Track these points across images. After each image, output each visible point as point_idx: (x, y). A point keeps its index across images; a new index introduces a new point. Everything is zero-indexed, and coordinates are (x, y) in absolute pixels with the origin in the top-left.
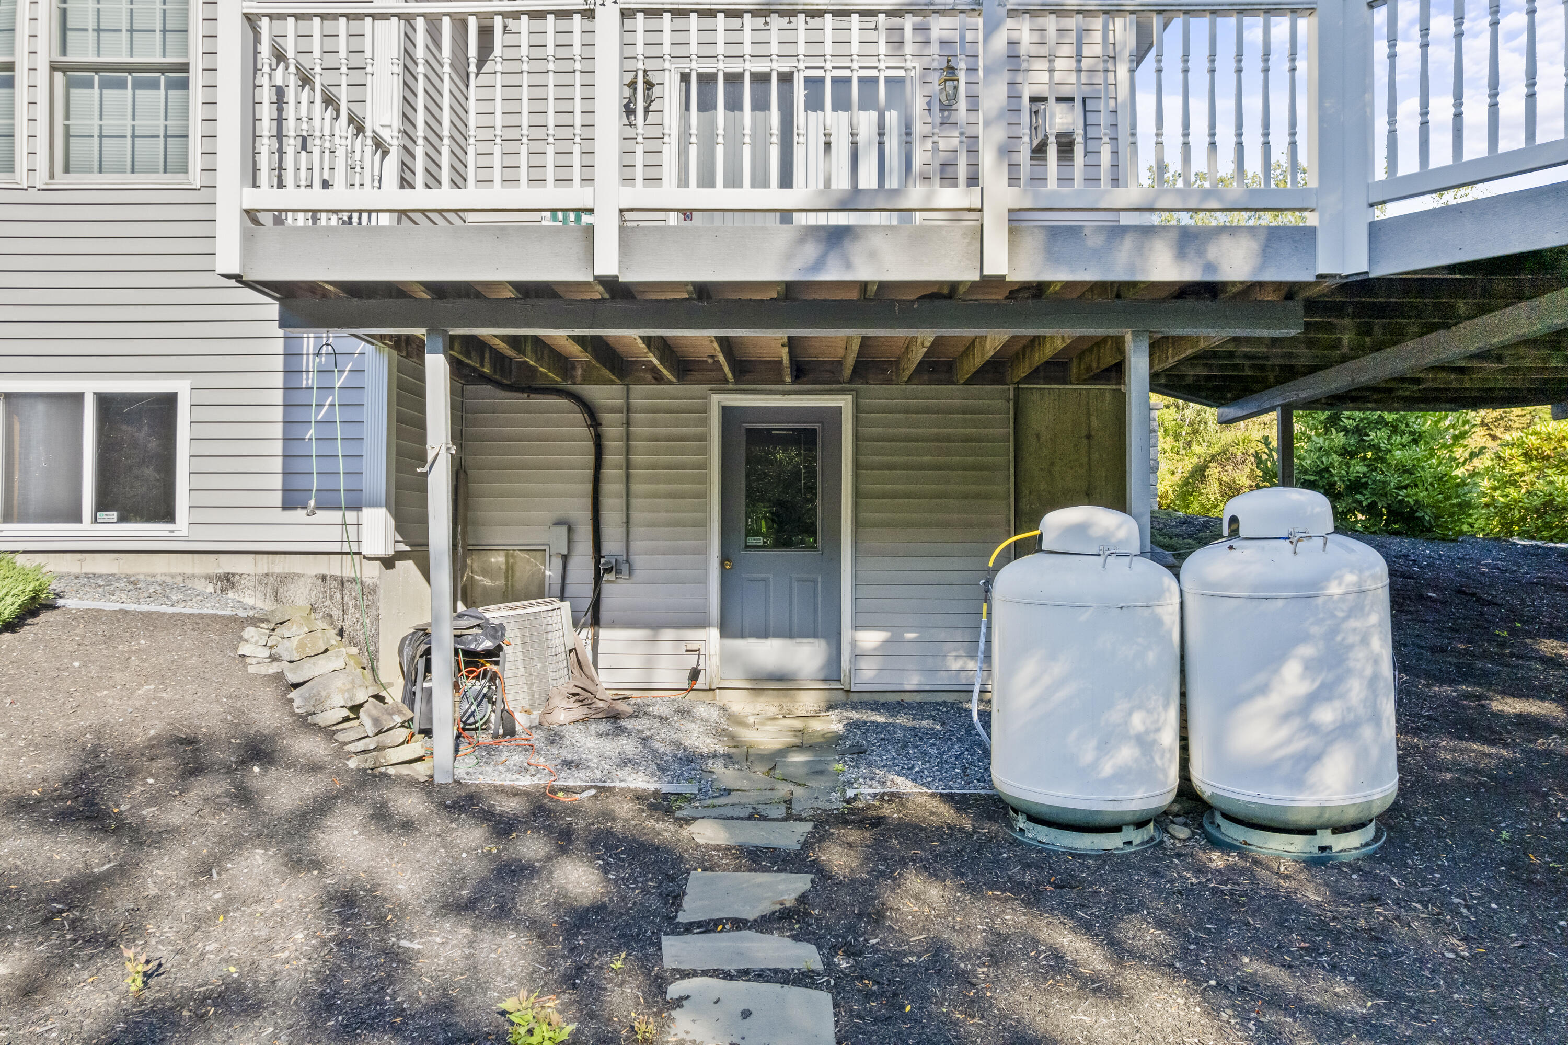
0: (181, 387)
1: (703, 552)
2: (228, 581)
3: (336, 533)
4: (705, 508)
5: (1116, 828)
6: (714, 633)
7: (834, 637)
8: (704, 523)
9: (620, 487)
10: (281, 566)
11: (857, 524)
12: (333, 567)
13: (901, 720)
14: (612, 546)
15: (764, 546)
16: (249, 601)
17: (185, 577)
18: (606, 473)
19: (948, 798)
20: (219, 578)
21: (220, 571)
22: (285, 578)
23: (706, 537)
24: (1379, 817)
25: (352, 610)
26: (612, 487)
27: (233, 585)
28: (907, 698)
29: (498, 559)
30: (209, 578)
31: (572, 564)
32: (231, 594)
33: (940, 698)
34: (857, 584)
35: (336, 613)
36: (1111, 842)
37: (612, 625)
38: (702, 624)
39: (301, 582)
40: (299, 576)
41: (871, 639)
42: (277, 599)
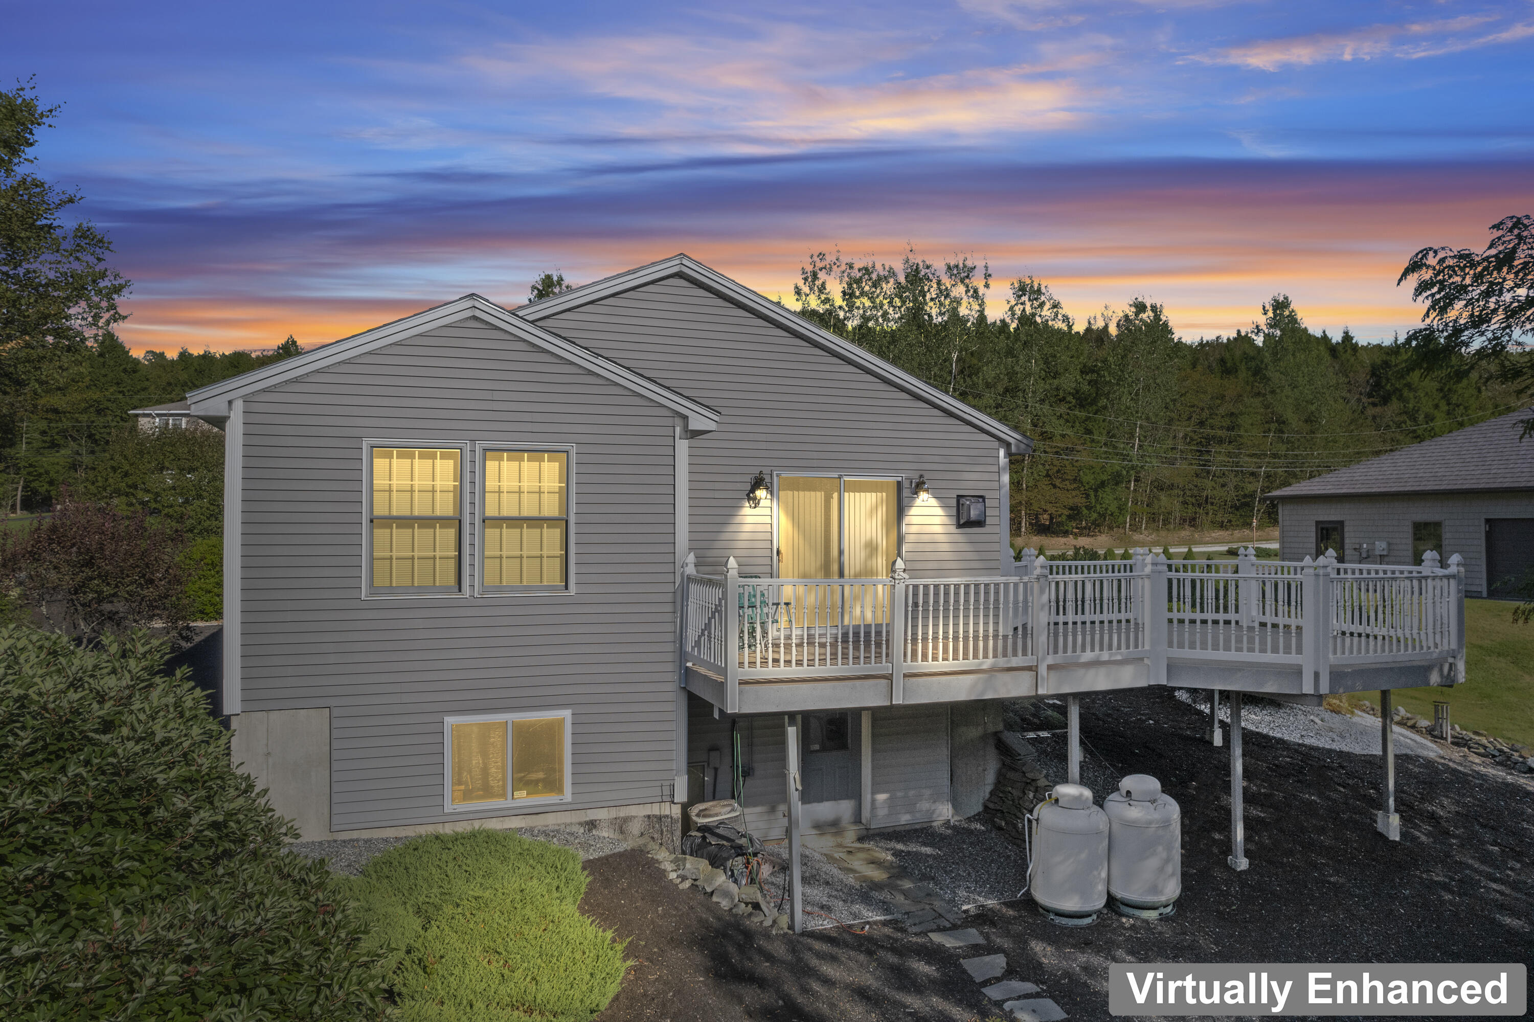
0: (566, 714)
2: (593, 824)
5: (1090, 915)
7: (857, 796)
12: (655, 810)
14: (744, 758)
16: (606, 835)
17: (566, 825)
20: (587, 823)
21: (588, 819)
22: (626, 820)
25: (665, 833)
27: (595, 827)
30: (581, 824)
31: (719, 772)
32: (594, 832)
34: (873, 768)
35: (657, 836)
36: (1088, 921)
39: (636, 820)
40: (635, 817)
41: (882, 797)
42: (622, 832)
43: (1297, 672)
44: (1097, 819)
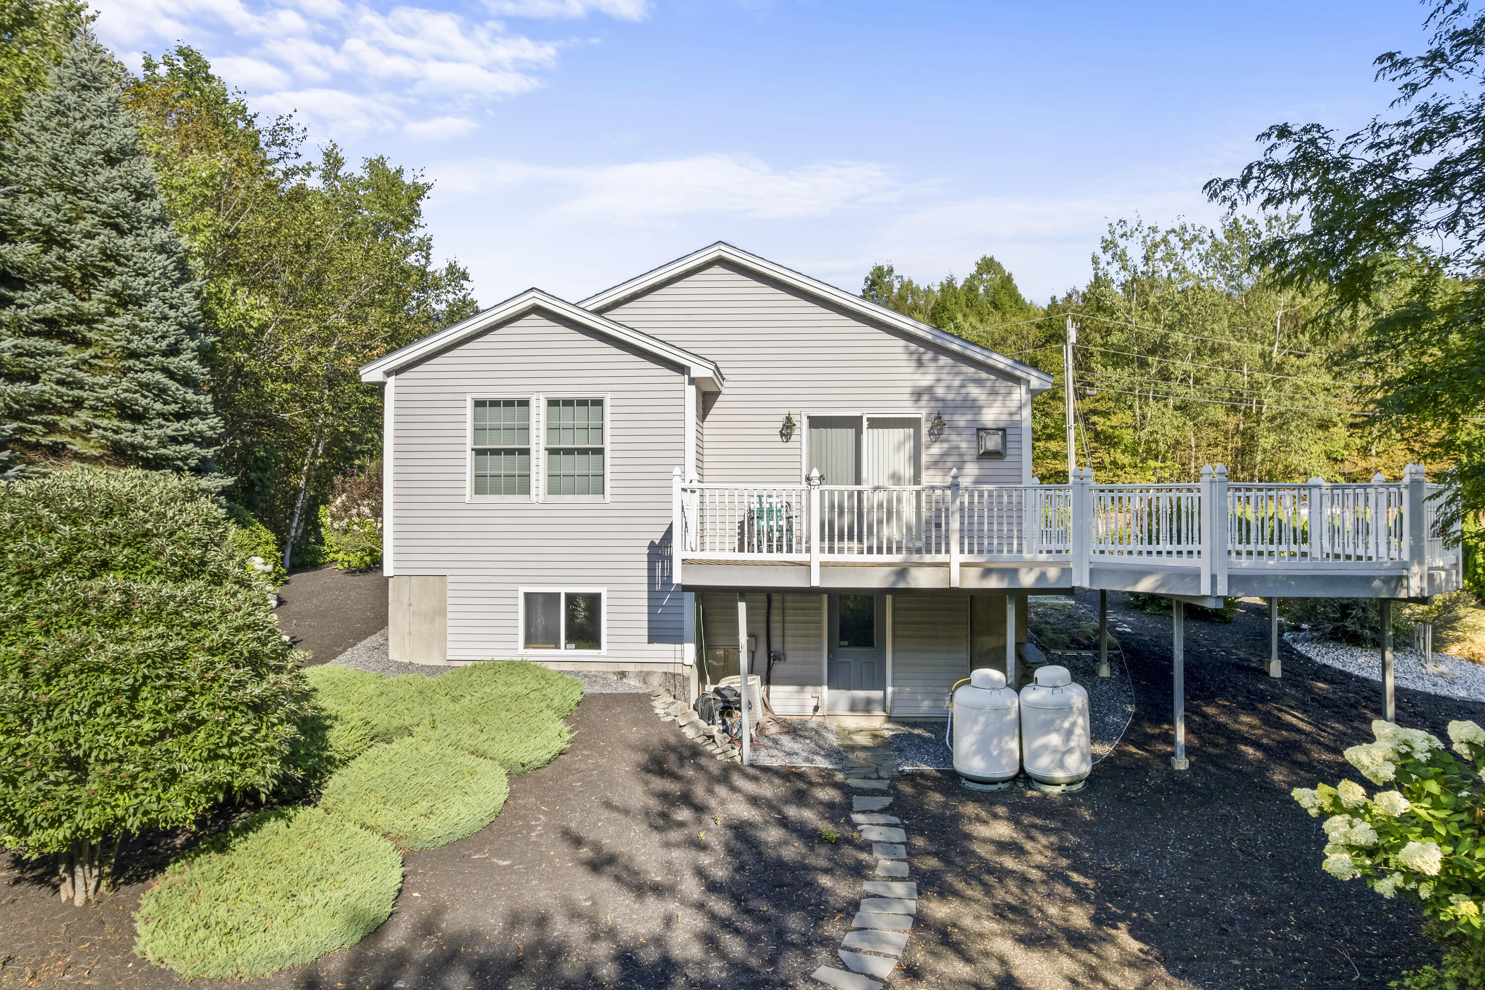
0: (603, 590)
1: (820, 650)
2: (623, 675)
3: (672, 654)
4: (821, 628)
5: (995, 783)
6: (825, 688)
7: (883, 689)
8: (820, 636)
9: (779, 618)
10: (646, 668)
11: (894, 636)
12: (671, 669)
13: (916, 731)
14: (776, 646)
15: (849, 646)
16: (633, 683)
17: (604, 673)
18: (774, 611)
19: (938, 771)
20: (619, 673)
21: (620, 670)
22: (648, 674)
23: (821, 642)
24: (1087, 779)
25: (679, 688)
26: (776, 618)
27: (625, 677)
28: (919, 720)
29: (720, 653)
30: (615, 673)
31: (756, 655)
32: (624, 680)
33: (934, 720)
34: (894, 665)
35: (672, 689)
36: (994, 786)
37: (776, 684)
38: (819, 684)
39: (656, 675)
40: (655, 672)
42: (645, 683)
43: (1196, 576)
44: (1010, 700)
